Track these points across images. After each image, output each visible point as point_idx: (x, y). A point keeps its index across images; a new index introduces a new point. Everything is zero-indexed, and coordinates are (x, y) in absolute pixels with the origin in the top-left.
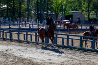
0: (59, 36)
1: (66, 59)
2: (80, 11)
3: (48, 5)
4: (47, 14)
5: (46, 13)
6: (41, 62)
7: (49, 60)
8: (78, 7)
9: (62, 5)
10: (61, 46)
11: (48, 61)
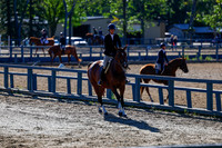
0: (59, 74)
1: (77, 125)
2: (106, 16)
3: (32, 4)
4: (30, 24)
5: (27, 21)
6: (18, 134)
7: (38, 129)
8: (99, 8)
9: (65, 4)
10: (65, 98)
11: (35, 132)
